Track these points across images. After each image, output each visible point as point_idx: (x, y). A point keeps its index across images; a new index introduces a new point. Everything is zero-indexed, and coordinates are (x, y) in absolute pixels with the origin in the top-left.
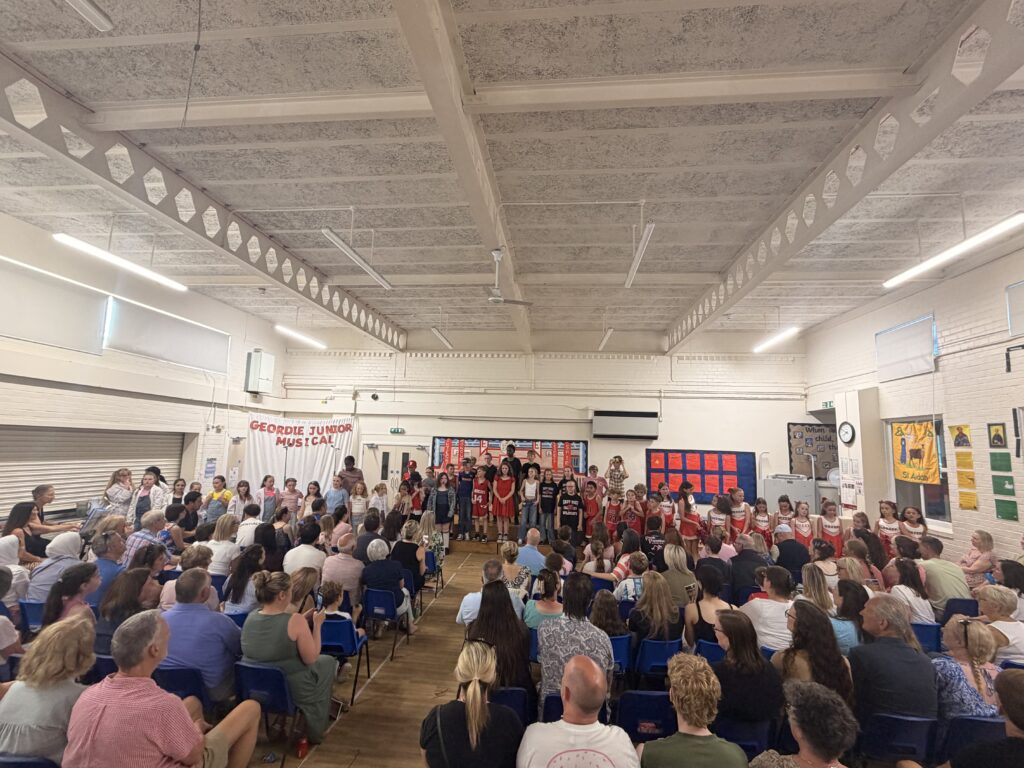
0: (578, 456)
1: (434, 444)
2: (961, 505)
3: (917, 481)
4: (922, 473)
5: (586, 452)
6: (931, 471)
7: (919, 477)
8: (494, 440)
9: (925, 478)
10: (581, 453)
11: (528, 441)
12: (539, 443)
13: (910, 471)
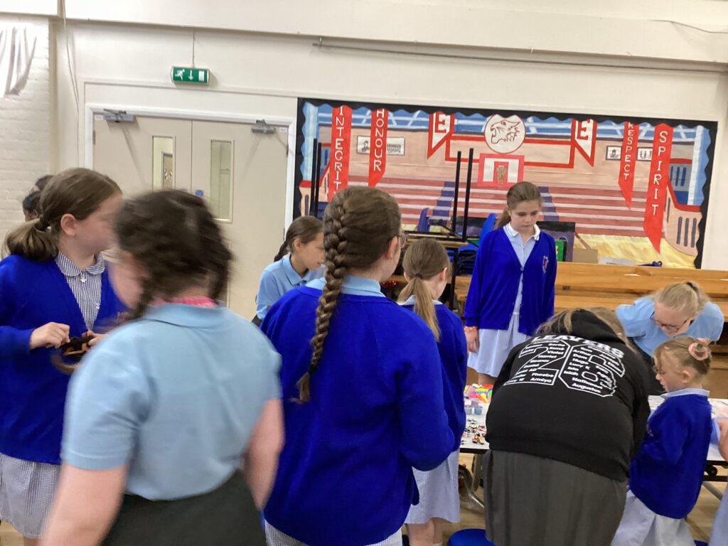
0: (690, 162)
1: (301, 120)
5: (710, 151)
8: (468, 112)
10: (696, 154)
11: (562, 117)
12: (588, 125)
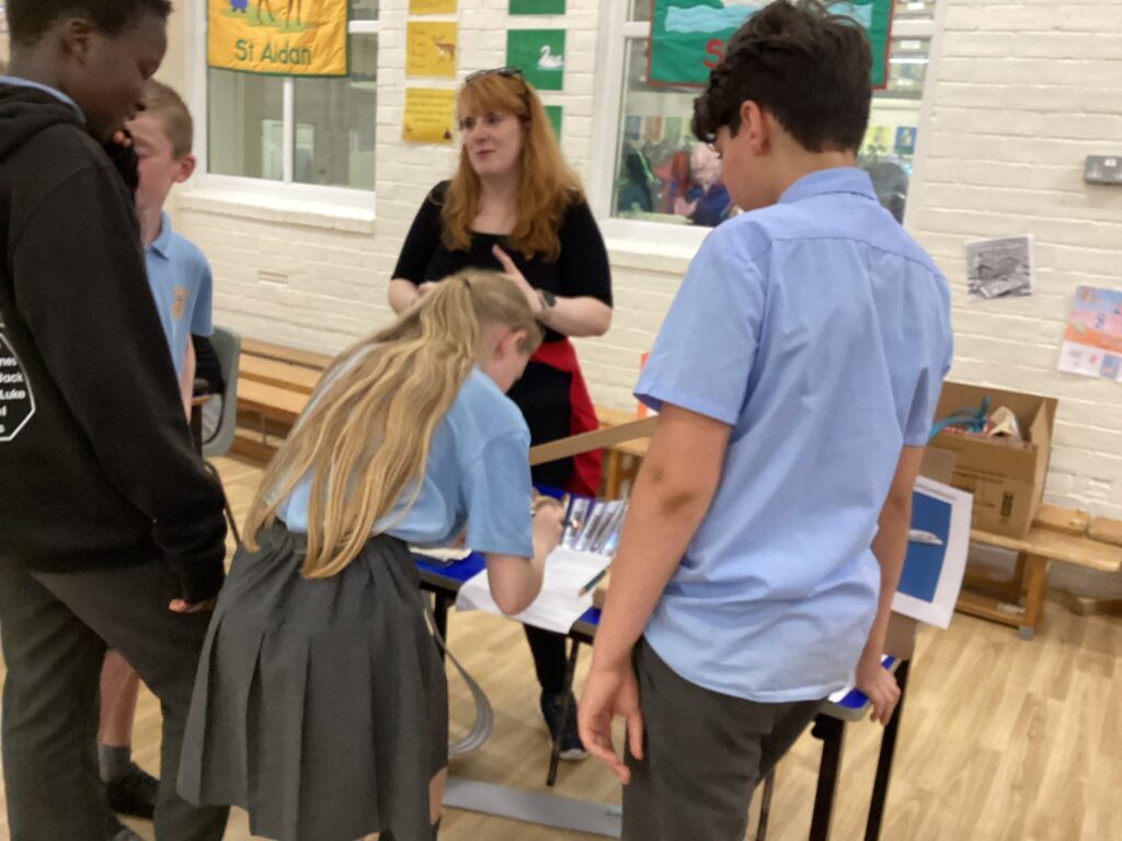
2: (408, 130)
3: (277, 67)
4: (294, 39)
6: (324, 31)
7: (287, 54)
9: (303, 53)
13: (259, 35)
